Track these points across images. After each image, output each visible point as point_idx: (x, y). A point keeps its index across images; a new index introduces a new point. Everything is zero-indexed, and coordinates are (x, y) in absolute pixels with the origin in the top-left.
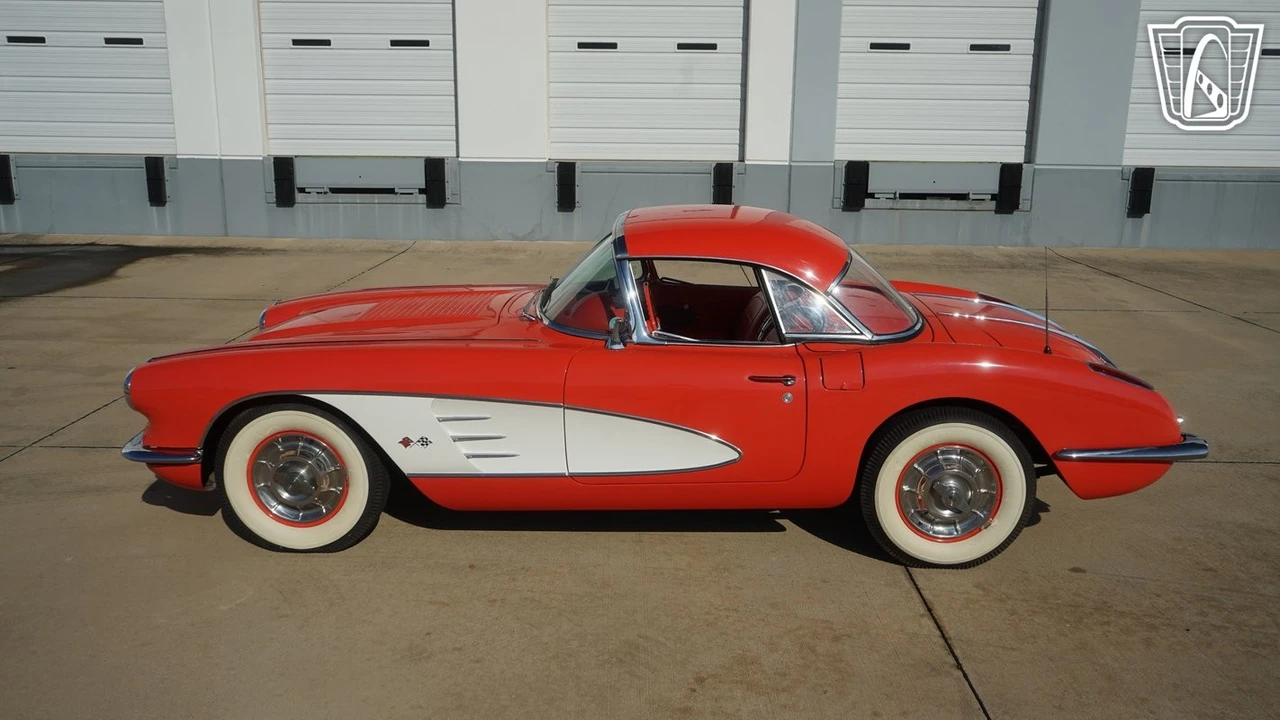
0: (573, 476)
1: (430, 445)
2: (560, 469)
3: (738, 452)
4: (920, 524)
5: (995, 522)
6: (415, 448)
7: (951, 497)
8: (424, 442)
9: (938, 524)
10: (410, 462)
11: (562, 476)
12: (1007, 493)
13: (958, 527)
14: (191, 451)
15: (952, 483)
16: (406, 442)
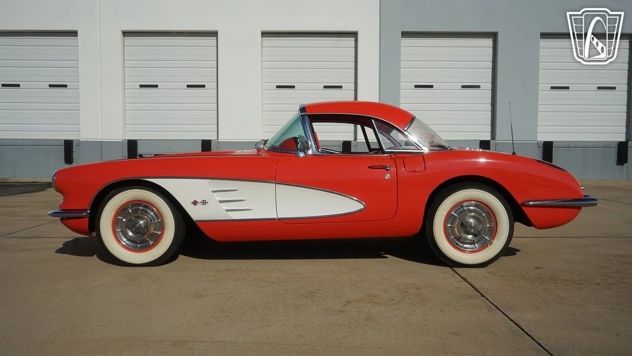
0: (280, 219)
1: (207, 204)
2: (273, 215)
3: (363, 205)
4: (457, 244)
5: (495, 241)
6: (199, 206)
7: (472, 227)
8: (204, 202)
9: (466, 243)
10: (196, 214)
11: (274, 219)
12: (499, 225)
13: (476, 245)
14: (85, 210)
15: (472, 221)
16: (195, 203)
